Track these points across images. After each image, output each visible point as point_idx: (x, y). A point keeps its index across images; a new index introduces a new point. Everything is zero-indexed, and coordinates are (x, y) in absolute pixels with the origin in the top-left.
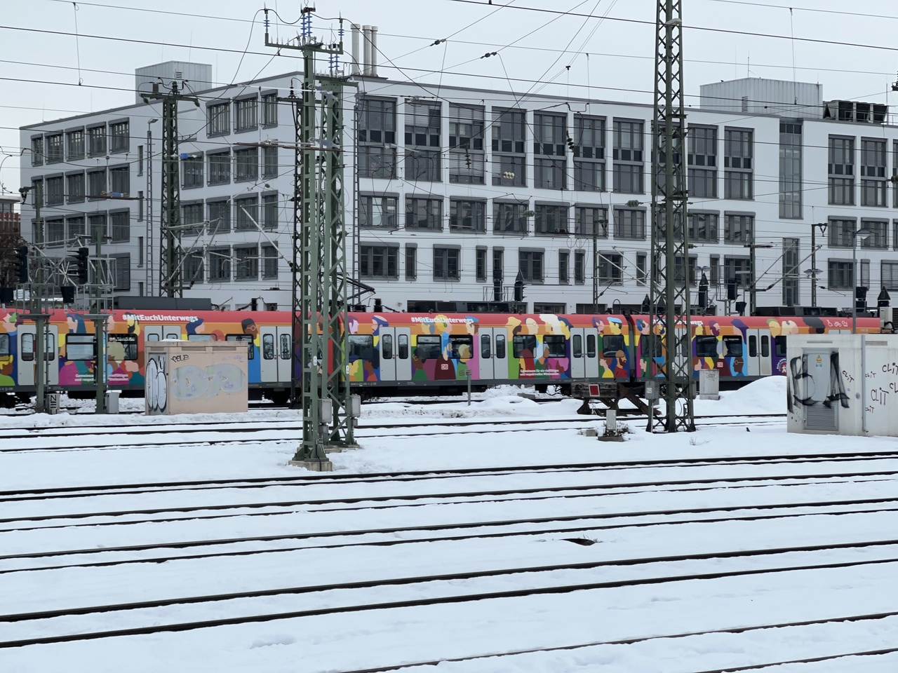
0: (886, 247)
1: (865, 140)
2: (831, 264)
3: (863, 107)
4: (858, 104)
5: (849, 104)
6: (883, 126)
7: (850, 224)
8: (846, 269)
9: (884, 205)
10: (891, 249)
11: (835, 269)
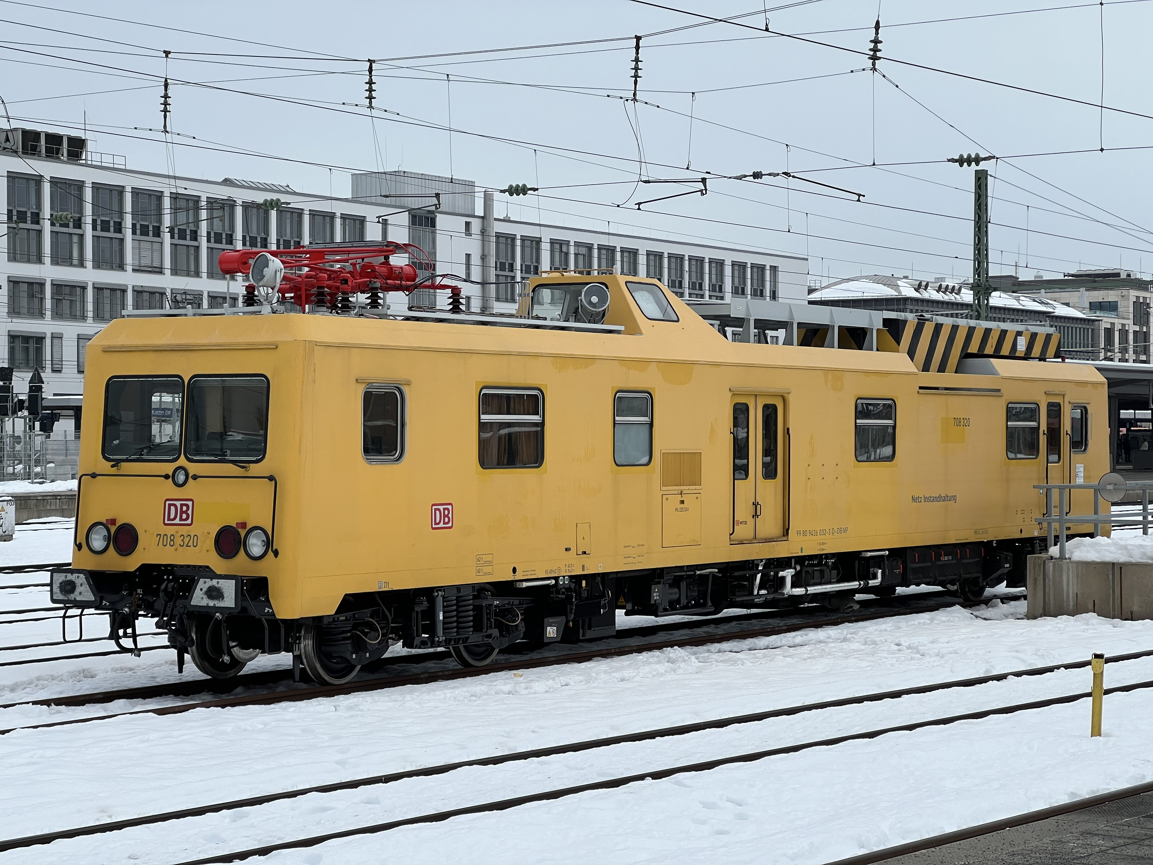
0: (84, 318)
1: (55, 182)
2: (13, 338)
3: (54, 140)
4: (48, 136)
5: (36, 135)
6: (82, 165)
7: (36, 288)
8: (32, 346)
9: (82, 264)
10: (90, 320)
11: (19, 345)
